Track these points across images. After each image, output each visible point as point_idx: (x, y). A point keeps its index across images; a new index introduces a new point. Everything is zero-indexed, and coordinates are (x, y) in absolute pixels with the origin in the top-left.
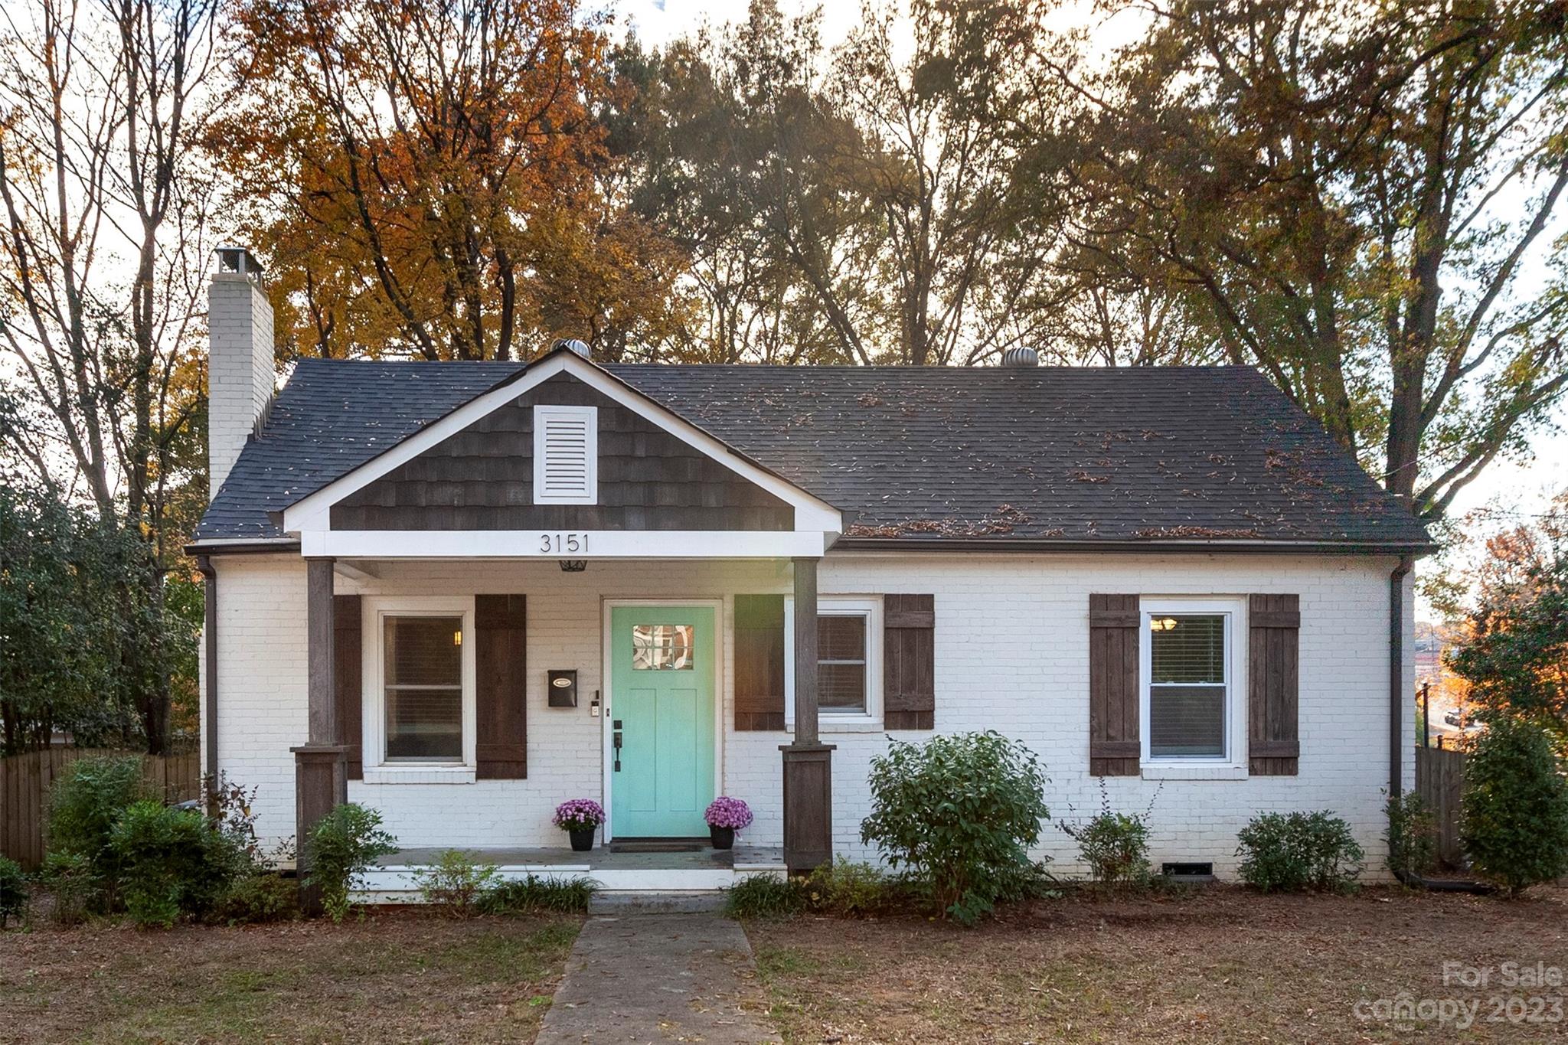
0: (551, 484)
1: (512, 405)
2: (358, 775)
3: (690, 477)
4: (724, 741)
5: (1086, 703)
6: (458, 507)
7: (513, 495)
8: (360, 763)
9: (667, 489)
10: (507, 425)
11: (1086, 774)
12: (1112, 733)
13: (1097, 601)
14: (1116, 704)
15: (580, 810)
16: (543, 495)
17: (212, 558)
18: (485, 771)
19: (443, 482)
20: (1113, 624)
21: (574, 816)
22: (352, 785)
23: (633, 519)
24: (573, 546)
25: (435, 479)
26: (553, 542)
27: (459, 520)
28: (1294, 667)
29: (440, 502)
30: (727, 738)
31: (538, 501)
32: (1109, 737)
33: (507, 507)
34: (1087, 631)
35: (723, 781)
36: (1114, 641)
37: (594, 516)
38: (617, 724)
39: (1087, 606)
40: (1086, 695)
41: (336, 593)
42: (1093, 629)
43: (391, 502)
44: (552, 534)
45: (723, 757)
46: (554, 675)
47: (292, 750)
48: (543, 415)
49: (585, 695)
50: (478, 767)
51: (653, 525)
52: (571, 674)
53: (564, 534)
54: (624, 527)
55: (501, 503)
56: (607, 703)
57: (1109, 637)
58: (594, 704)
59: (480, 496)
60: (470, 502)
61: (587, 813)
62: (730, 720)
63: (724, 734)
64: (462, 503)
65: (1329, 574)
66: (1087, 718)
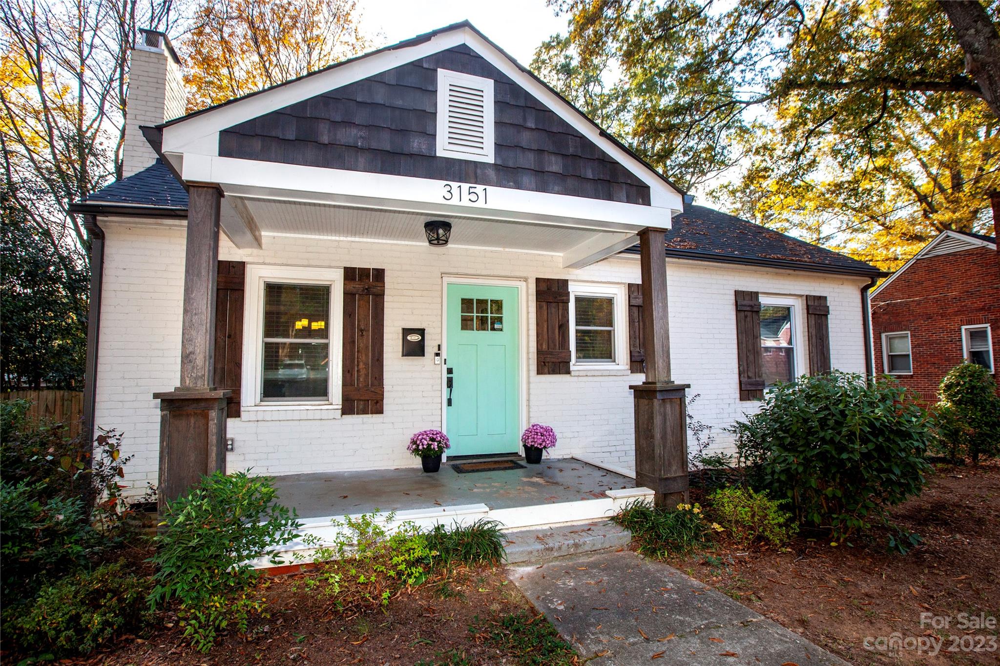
0: (453, 140)
1: (416, 65)
2: (237, 414)
3: (571, 150)
4: (529, 383)
5: (735, 356)
6: (362, 149)
7: (417, 144)
8: (238, 404)
9: (553, 158)
10: (411, 81)
11: (738, 400)
12: (750, 374)
13: (739, 295)
14: (751, 357)
15: (433, 440)
16: (444, 148)
17: (99, 218)
18: (348, 408)
19: (348, 123)
20: (748, 309)
21: (429, 445)
22: (231, 423)
23: (526, 179)
24: (474, 198)
25: (338, 118)
26: (455, 191)
27: (362, 160)
28: (828, 337)
29: (343, 141)
30: (532, 380)
31: (440, 153)
32: (749, 377)
33: (411, 155)
34: (734, 313)
35: (529, 412)
36: (748, 319)
37: (491, 173)
38: (450, 371)
39: (733, 298)
40: (735, 351)
41: (221, 258)
42: (738, 311)
43: (291, 135)
44: (455, 185)
45: (529, 394)
46: (406, 332)
47: (156, 396)
48: (445, 78)
49: (430, 348)
50: (343, 405)
51: (542, 188)
52: (421, 332)
53: (465, 186)
54: (518, 186)
55: (406, 151)
56: (444, 354)
57: (746, 317)
58: (437, 355)
59: (385, 142)
60: (374, 145)
61: (440, 442)
62: (534, 367)
63: (529, 377)
64: (366, 145)
65: (836, 286)
66: (737, 366)
